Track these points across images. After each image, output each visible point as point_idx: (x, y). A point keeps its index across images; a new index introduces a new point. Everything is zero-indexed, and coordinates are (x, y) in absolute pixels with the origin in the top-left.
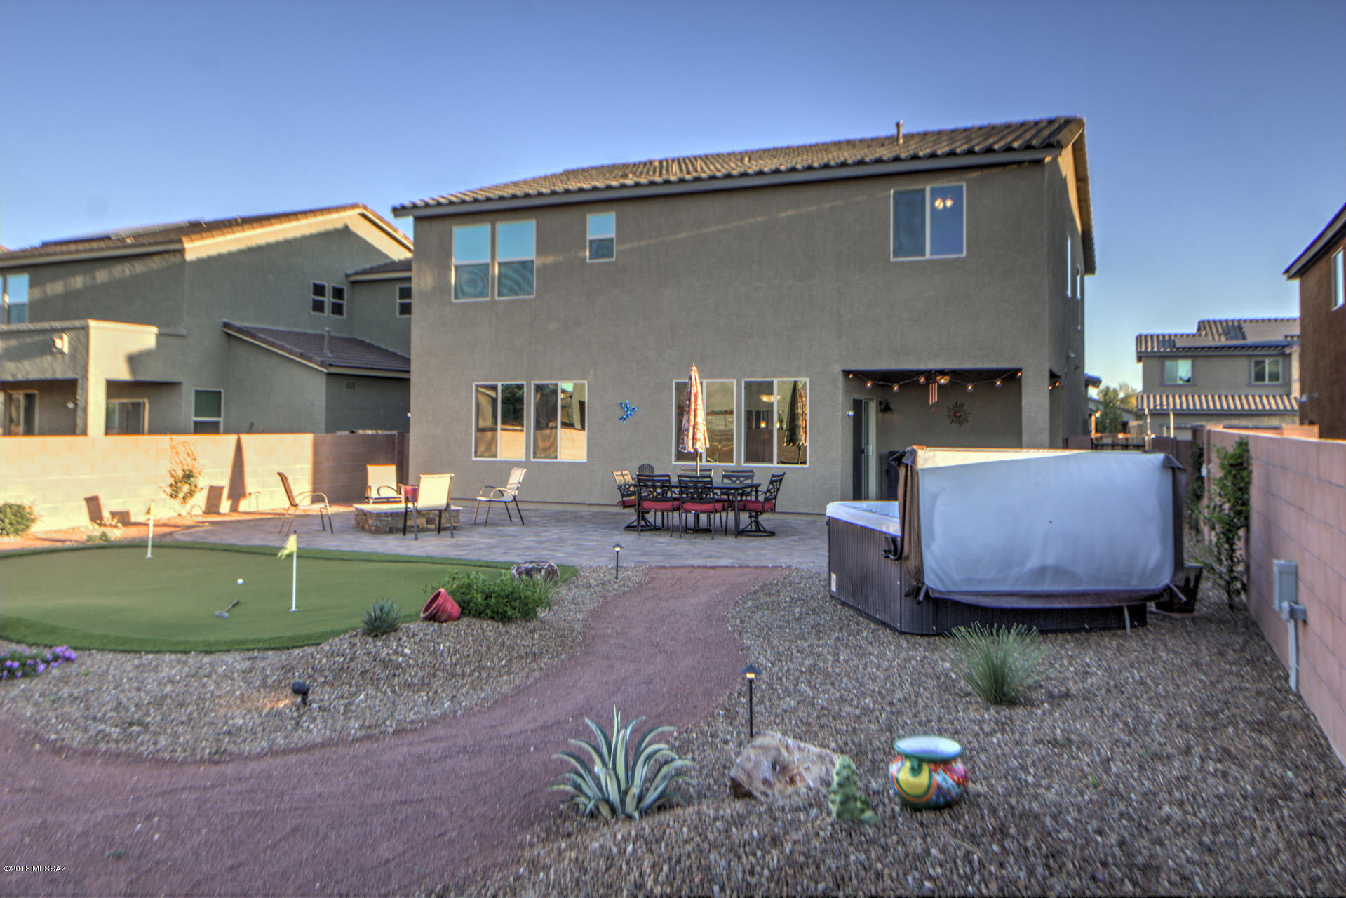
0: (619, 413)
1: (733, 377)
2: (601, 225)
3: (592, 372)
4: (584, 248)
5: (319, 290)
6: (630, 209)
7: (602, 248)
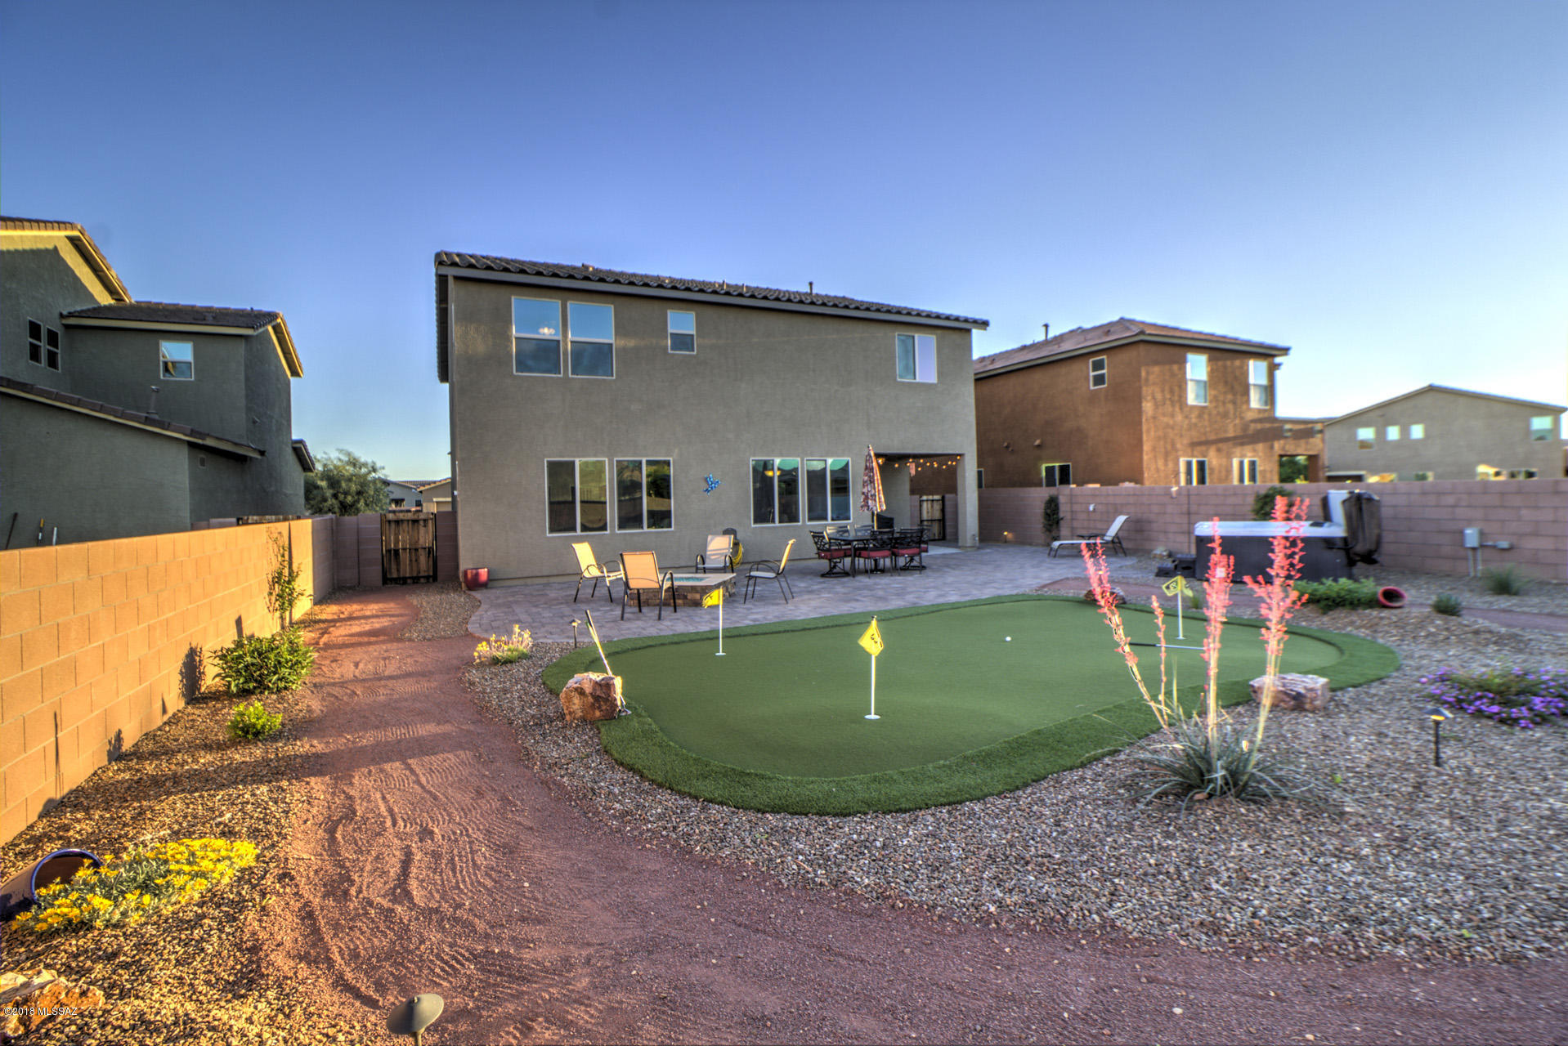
0: (704, 486)
1: (798, 456)
2: (682, 322)
3: (676, 450)
4: (667, 338)
5: (35, 330)
6: (709, 312)
7: (682, 341)
